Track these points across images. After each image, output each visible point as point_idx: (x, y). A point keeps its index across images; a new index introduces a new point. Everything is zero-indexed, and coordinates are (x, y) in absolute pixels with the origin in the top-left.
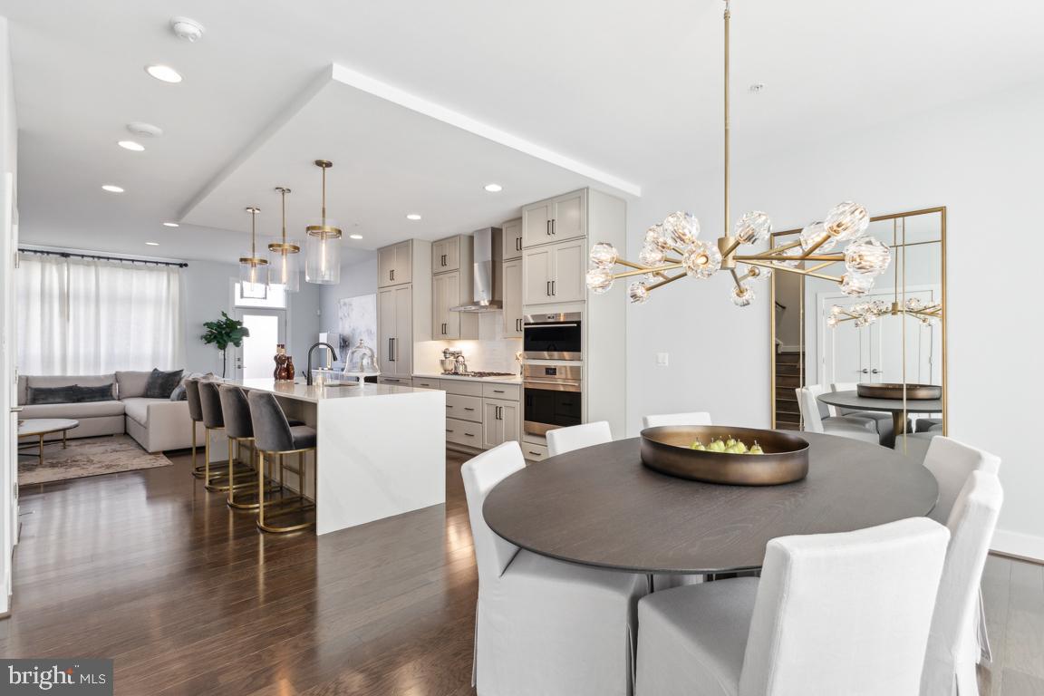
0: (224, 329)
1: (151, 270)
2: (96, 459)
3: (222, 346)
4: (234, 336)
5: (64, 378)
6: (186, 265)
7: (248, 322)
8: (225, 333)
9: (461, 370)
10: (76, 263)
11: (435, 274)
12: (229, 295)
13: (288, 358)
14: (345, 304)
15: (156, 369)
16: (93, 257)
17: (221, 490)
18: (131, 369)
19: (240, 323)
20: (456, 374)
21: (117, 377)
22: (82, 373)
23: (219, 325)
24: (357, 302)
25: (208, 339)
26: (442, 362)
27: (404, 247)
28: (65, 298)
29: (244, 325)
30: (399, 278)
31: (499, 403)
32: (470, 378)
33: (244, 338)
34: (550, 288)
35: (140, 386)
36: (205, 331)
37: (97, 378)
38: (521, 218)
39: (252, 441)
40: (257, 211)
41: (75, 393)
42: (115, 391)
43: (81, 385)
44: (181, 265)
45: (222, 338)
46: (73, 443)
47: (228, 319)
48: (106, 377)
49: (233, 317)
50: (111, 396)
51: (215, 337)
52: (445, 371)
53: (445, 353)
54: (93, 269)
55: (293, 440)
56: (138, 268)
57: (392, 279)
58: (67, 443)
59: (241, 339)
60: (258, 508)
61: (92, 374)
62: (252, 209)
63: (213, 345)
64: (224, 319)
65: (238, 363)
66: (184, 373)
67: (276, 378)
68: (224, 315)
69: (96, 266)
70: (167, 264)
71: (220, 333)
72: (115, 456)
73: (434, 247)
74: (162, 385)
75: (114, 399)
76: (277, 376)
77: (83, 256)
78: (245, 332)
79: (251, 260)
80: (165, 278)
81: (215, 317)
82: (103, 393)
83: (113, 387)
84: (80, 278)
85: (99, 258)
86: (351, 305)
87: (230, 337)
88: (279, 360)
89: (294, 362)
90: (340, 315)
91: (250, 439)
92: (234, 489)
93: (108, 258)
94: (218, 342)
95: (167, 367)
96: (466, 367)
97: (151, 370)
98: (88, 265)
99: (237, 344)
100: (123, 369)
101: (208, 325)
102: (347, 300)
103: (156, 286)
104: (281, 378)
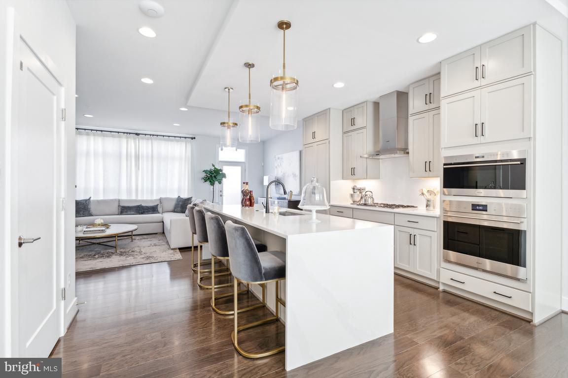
0: (213, 173)
1: (177, 141)
2: (143, 251)
3: (212, 184)
4: (218, 177)
5: (136, 201)
6: (194, 138)
7: (226, 170)
8: (214, 176)
9: (370, 202)
10: (143, 139)
11: (345, 133)
12: (216, 155)
13: (250, 191)
14: (279, 158)
15: (179, 197)
16: (150, 135)
17: (207, 289)
18: (168, 196)
19: (221, 170)
20: (365, 205)
21: (161, 200)
22: (145, 198)
23: (211, 172)
24: (285, 156)
25: (206, 179)
26: (352, 196)
27: (324, 114)
28: (137, 157)
29: (224, 172)
30: (319, 137)
31: (413, 232)
32: (377, 208)
33: (224, 179)
34: (479, 130)
35: (171, 206)
36: (204, 175)
37: (151, 201)
38: (439, 73)
39: (228, 260)
40: (231, 90)
41: (141, 209)
42: (160, 209)
43: (143, 205)
44: (192, 138)
45: (212, 179)
46: (138, 238)
47: (215, 168)
48: (156, 200)
49: (218, 167)
50: (158, 211)
51: (209, 178)
52: (354, 202)
53: (354, 189)
54: (150, 141)
55: (263, 272)
56: (172, 141)
57: (314, 137)
58: (133, 237)
59: (222, 180)
60: (233, 314)
61: (149, 198)
62: (228, 89)
63: (208, 183)
64: (213, 168)
65: (220, 193)
66: (193, 199)
67: (243, 206)
68: (213, 166)
69: (152, 140)
70: (185, 138)
71: (211, 176)
72: (155, 249)
73: (345, 114)
74: (182, 205)
75: (159, 213)
76: (244, 204)
77: (146, 135)
78: (224, 176)
79: (228, 123)
80: (184, 145)
81: (209, 167)
82: (153, 209)
83: (159, 206)
84: (145, 146)
85: (153, 135)
86: (282, 159)
87: (216, 178)
88: (244, 193)
89: (254, 195)
90: (276, 165)
91: (226, 258)
92: (215, 288)
93: (157, 136)
94: (210, 181)
95: (185, 196)
96: (373, 200)
97: (177, 197)
98: (148, 139)
99: (220, 183)
100: (163, 196)
101: (205, 171)
102: (280, 156)
103: (180, 150)
104: (246, 205)
